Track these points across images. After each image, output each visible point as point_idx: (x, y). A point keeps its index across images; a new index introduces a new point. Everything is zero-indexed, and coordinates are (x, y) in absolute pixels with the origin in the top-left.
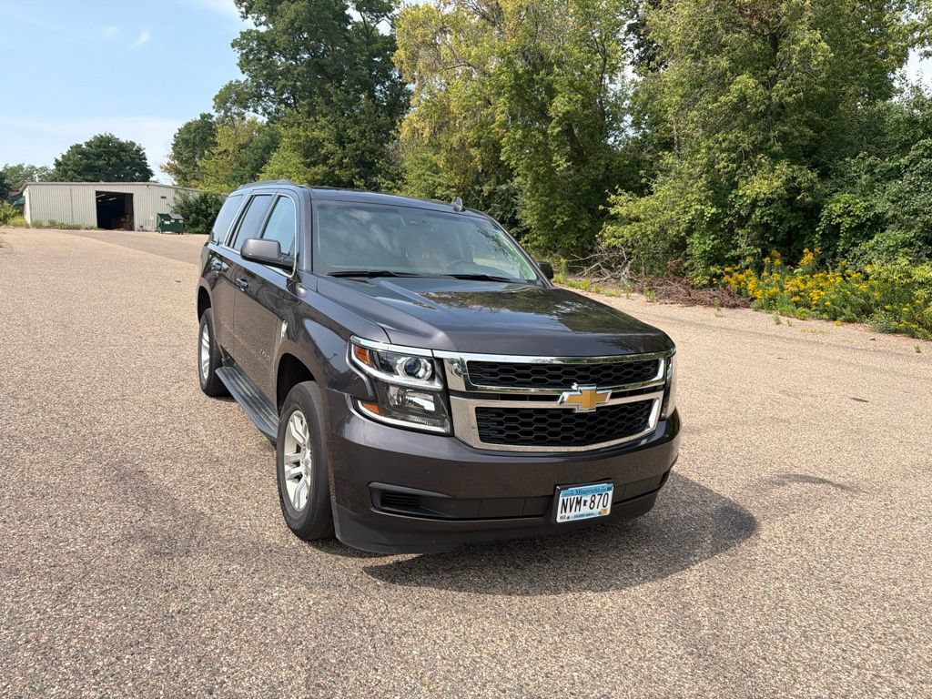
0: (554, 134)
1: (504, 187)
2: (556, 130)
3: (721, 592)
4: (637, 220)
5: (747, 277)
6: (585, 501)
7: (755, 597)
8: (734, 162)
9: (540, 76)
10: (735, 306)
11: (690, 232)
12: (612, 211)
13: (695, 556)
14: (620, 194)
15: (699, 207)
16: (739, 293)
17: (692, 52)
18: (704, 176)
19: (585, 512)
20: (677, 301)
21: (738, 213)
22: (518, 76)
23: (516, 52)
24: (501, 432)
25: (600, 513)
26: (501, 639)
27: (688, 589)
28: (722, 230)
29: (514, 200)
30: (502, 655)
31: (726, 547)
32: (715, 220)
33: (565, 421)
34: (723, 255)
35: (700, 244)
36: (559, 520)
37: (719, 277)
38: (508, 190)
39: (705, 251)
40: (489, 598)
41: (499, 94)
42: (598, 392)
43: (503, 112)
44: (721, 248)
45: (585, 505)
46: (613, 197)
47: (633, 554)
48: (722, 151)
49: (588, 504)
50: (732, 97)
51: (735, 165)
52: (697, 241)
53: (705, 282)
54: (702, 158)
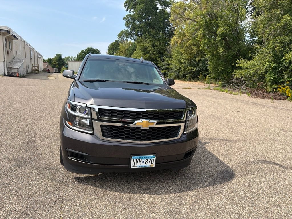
1: (203, 59)
2: (219, 39)
3: (199, 201)
4: (247, 68)
5: (286, 89)
6: (143, 161)
7: (212, 204)
8: (282, 47)
9: (214, 21)
10: (280, 99)
11: (266, 73)
12: (237, 66)
13: (199, 186)
14: (241, 60)
15: (269, 64)
16: (283, 94)
17: (268, 9)
18: (271, 53)
19: (143, 165)
20: (259, 97)
21: (284, 65)
22: (206, 22)
23: (206, 14)
24: (112, 134)
25: (150, 166)
26: (100, 207)
27: (186, 198)
28: (278, 72)
29: (207, 63)
30: (96, 213)
31: (214, 184)
32: (275, 68)
33: (137, 132)
34: (278, 81)
35: (269, 77)
36: (132, 167)
37: (276, 89)
38: (205, 59)
39: (271, 79)
40: (108, 192)
41: (200, 28)
42: (150, 122)
43: (201, 34)
44: (277, 78)
45: (143, 162)
46: (238, 61)
47: (174, 183)
48: (279, 43)
49: (145, 162)
50: (282, 24)
51: (283, 48)
52: (268, 76)
53: (271, 90)
54: (271, 46)
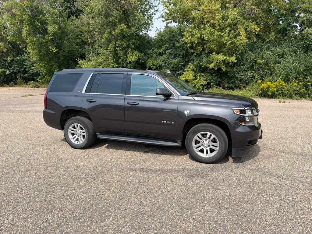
0: (49, 39)
9: (40, 17)
29: (25, 63)
38: (20, 59)
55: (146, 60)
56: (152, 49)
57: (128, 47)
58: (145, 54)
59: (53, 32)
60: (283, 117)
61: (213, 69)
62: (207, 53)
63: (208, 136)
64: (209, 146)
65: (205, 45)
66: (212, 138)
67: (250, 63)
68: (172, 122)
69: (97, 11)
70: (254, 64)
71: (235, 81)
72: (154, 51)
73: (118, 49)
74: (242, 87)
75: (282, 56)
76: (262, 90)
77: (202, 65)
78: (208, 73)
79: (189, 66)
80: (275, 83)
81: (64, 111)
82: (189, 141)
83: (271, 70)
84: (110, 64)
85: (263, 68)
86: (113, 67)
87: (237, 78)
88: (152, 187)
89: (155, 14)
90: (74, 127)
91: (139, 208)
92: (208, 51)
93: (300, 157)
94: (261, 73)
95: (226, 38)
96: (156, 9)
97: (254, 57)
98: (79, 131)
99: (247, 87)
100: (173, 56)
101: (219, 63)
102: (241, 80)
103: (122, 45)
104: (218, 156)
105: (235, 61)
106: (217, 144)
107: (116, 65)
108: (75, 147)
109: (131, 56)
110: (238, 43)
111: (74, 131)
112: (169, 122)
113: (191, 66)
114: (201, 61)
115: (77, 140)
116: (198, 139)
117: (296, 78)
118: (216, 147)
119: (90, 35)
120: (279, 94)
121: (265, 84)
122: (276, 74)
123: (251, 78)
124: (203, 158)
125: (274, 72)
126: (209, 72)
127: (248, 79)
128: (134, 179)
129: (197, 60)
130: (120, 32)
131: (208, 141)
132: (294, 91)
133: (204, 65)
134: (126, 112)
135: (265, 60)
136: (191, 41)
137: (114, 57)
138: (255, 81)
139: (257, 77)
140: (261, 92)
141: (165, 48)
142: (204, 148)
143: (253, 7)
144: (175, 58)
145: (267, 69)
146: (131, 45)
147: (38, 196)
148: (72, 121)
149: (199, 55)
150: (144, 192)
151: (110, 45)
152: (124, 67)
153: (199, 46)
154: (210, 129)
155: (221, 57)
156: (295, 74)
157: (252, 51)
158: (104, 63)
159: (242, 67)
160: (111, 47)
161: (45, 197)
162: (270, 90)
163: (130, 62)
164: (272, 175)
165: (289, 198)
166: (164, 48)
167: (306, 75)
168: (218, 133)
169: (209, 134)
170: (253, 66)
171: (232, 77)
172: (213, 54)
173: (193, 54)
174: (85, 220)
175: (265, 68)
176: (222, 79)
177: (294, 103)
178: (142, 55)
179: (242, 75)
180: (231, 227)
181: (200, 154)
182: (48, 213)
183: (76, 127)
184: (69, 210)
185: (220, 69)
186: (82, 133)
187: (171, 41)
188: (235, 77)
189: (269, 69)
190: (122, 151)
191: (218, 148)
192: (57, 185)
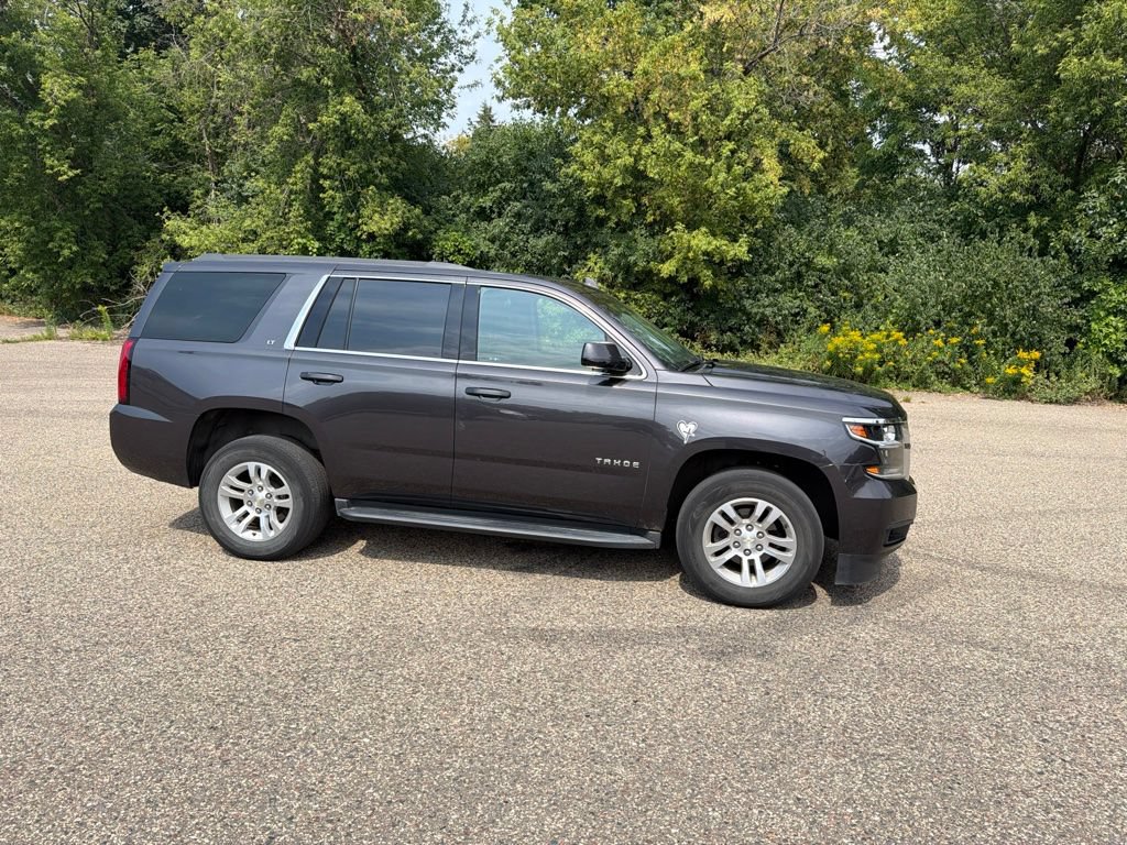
0: (47, 127)
9: (12, 40)
55: (431, 233)
56: (455, 194)
57: (365, 180)
58: (427, 212)
59: (63, 103)
60: (921, 451)
61: (672, 279)
62: (651, 225)
63: (759, 512)
64: (759, 547)
65: (644, 194)
66: (771, 519)
67: (791, 265)
68: (631, 464)
69: (249, 38)
70: (803, 269)
71: (740, 325)
72: (462, 202)
73: (327, 184)
74: (765, 346)
75: (891, 247)
76: (833, 357)
77: (635, 264)
78: (655, 292)
79: (590, 264)
80: (876, 336)
81: (204, 415)
82: (693, 530)
83: (857, 294)
84: (292, 236)
85: (833, 284)
86: (304, 251)
87: (748, 315)
88: (607, 697)
89: (461, 70)
90: (244, 477)
91: (597, 773)
92: (654, 214)
93: (1029, 582)
94: (827, 302)
95: (722, 177)
96: (466, 51)
97: (803, 246)
98: (265, 492)
99: (782, 345)
100: (529, 225)
101: (694, 260)
102: (762, 322)
103: (342, 172)
104: (790, 584)
105: (747, 258)
106: (790, 541)
107: (317, 245)
108: (246, 552)
109: (376, 215)
110: (758, 197)
111: (242, 491)
112: (622, 463)
113: (596, 264)
114: (631, 249)
115: (255, 525)
116: (723, 523)
117: (938, 324)
118: (783, 549)
119: (212, 125)
120: (887, 374)
121: (841, 338)
122: (875, 308)
123: (792, 315)
124: (740, 591)
125: (869, 300)
126: (657, 287)
127: (785, 317)
128: (527, 668)
129: (617, 246)
130: (338, 123)
131: (755, 531)
132: (932, 364)
133: (642, 264)
134: (461, 425)
135: (839, 256)
136: (599, 178)
137: (307, 211)
138: (806, 325)
139: (813, 314)
140: (828, 363)
141: (498, 193)
142: (741, 554)
143: (805, 80)
144: (537, 230)
145: (847, 289)
146: (377, 172)
147: (185, 743)
148: (239, 452)
149: (623, 228)
150: (587, 716)
151: (297, 168)
152: (344, 253)
153: (625, 198)
154: (767, 489)
155: (701, 241)
156: (934, 311)
157: (799, 227)
158: (268, 234)
159: (766, 278)
160: (299, 175)
161: (217, 748)
162: (861, 357)
163: (372, 237)
164: (972, 642)
165: (1058, 718)
166: (495, 193)
167: (970, 314)
168: (793, 504)
169: (762, 505)
170: (799, 276)
171: (732, 312)
172: (676, 230)
173: (601, 222)
174: (417, 825)
175: (839, 286)
176: (698, 314)
177: (936, 404)
178: (417, 211)
179: (766, 303)
180: (931, 820)
181: (730, 576)
182: (262, 808)
183: (252, 474)
184: (338, 791)
185: (695, 281)
186: (276, 500)
187: (523, 171)
188: (743, 310)
189: (854, 289)
190: (432, 567)
191: (790, 555)
192: (241, 700)
